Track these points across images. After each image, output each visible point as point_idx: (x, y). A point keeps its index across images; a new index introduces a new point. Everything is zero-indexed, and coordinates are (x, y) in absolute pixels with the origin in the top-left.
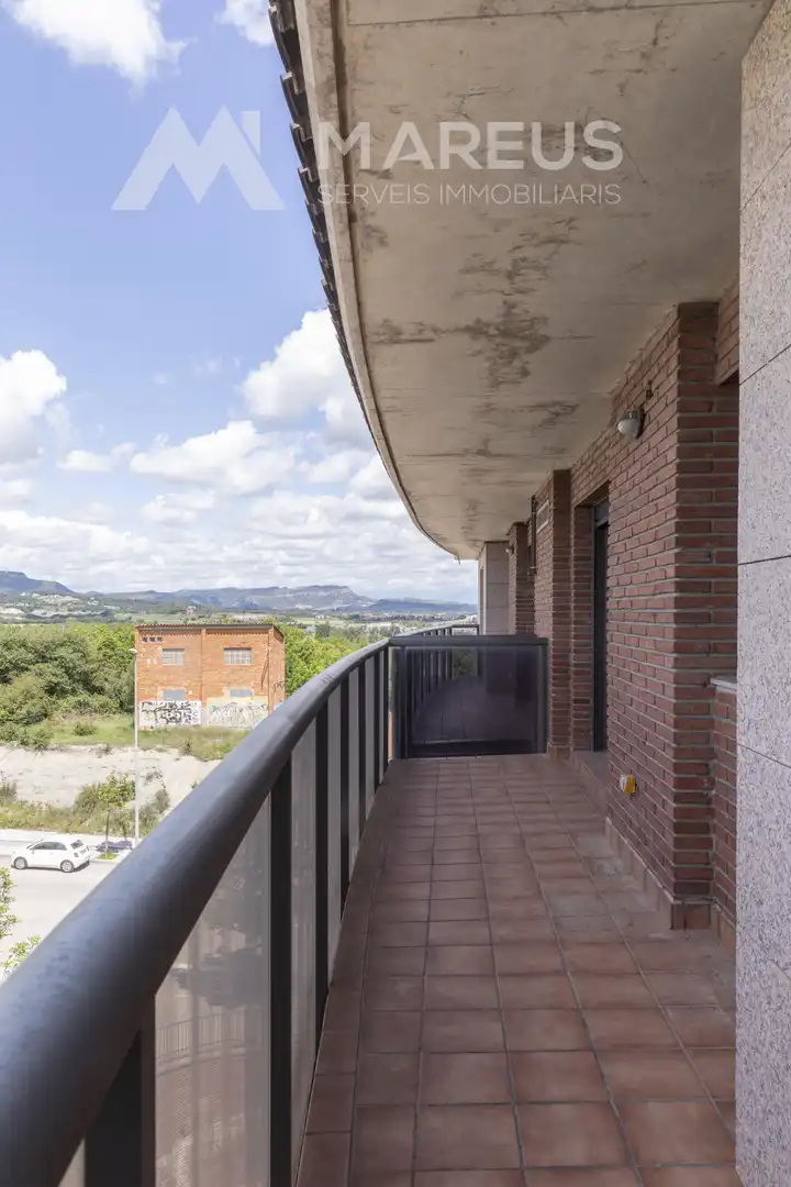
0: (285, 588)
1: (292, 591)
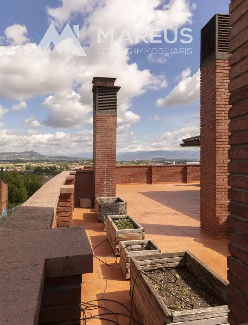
0: (15, 152)
1: (17, 153)
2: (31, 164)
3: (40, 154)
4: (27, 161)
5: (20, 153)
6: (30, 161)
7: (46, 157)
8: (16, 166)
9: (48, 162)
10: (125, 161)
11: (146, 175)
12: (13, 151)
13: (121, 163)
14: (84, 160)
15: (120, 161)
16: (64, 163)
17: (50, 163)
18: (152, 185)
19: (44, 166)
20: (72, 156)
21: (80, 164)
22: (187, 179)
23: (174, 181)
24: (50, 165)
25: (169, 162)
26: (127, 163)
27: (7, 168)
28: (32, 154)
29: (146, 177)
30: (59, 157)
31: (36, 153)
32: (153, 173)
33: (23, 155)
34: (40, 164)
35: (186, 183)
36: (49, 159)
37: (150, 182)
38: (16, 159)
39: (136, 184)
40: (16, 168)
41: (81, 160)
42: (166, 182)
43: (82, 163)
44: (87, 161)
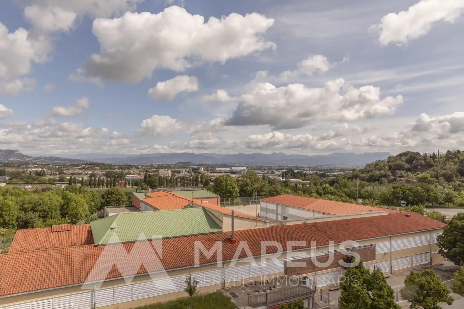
3: (21, 154)
6: (4, 164)
7: (32, 157)
9: (34, 165)
13: (136, 168)
14: (87, 164)
16: (57, 167)
17: (37, 167)
19: (27, 170)
21: (80, 169)
24: (37, 169)
25: (195, 167)
26: (144, 168)
28: (10, 153)
31: (16, 153)
36: (35, 161)
41: (82, 163)
43: (83, 167)
44: (91, 164)
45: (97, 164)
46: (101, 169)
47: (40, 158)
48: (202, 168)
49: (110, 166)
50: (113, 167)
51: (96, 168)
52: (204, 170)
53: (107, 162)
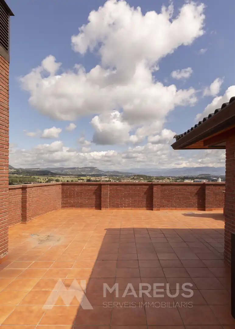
2: (91, 178)
3: (98, 169)
4: (88, 175)
5: (82, 168)
6: (90, 175)
7: (103, 172)
8: (79, 179)
9: (105, 177)
10: (172, 177)
11: (145, 196)
12: (77, 167)
13: (168, 179)
14: (135, 176)
15: (168, 177)
16: (118, 178)
17: (106, 178)
18: (153, 211)
19: (101, 180)
20: (125, 171)
21: (131, 179)
22: (205, 204)
23: (187, 207)
24: (106, 179)
25: (214, 179)
26: (173, 179)
27: (72, 181)
28: (92, 169)
29: (145, 200)
30: (114, 172)
31: (96, 168)
32: (155, 194)
33: (85, 170)
34: (98, 178)
35: (204, 210)
36: (105, 174)
37: (150, 206)
38: (79, 173)
39: (131, 209)
40: (79, 181)
41: (133, 175)
42: (174, 208)
43: (133, 178)
44: (138, 176)
45: (142, 176)
46: (144, 179)
47: (108, 172)
48: (220, 179)
49: (150, 177)
50: (152, 178)
51: (141, 178)
52: (221, 181)
53: (148, 175)
